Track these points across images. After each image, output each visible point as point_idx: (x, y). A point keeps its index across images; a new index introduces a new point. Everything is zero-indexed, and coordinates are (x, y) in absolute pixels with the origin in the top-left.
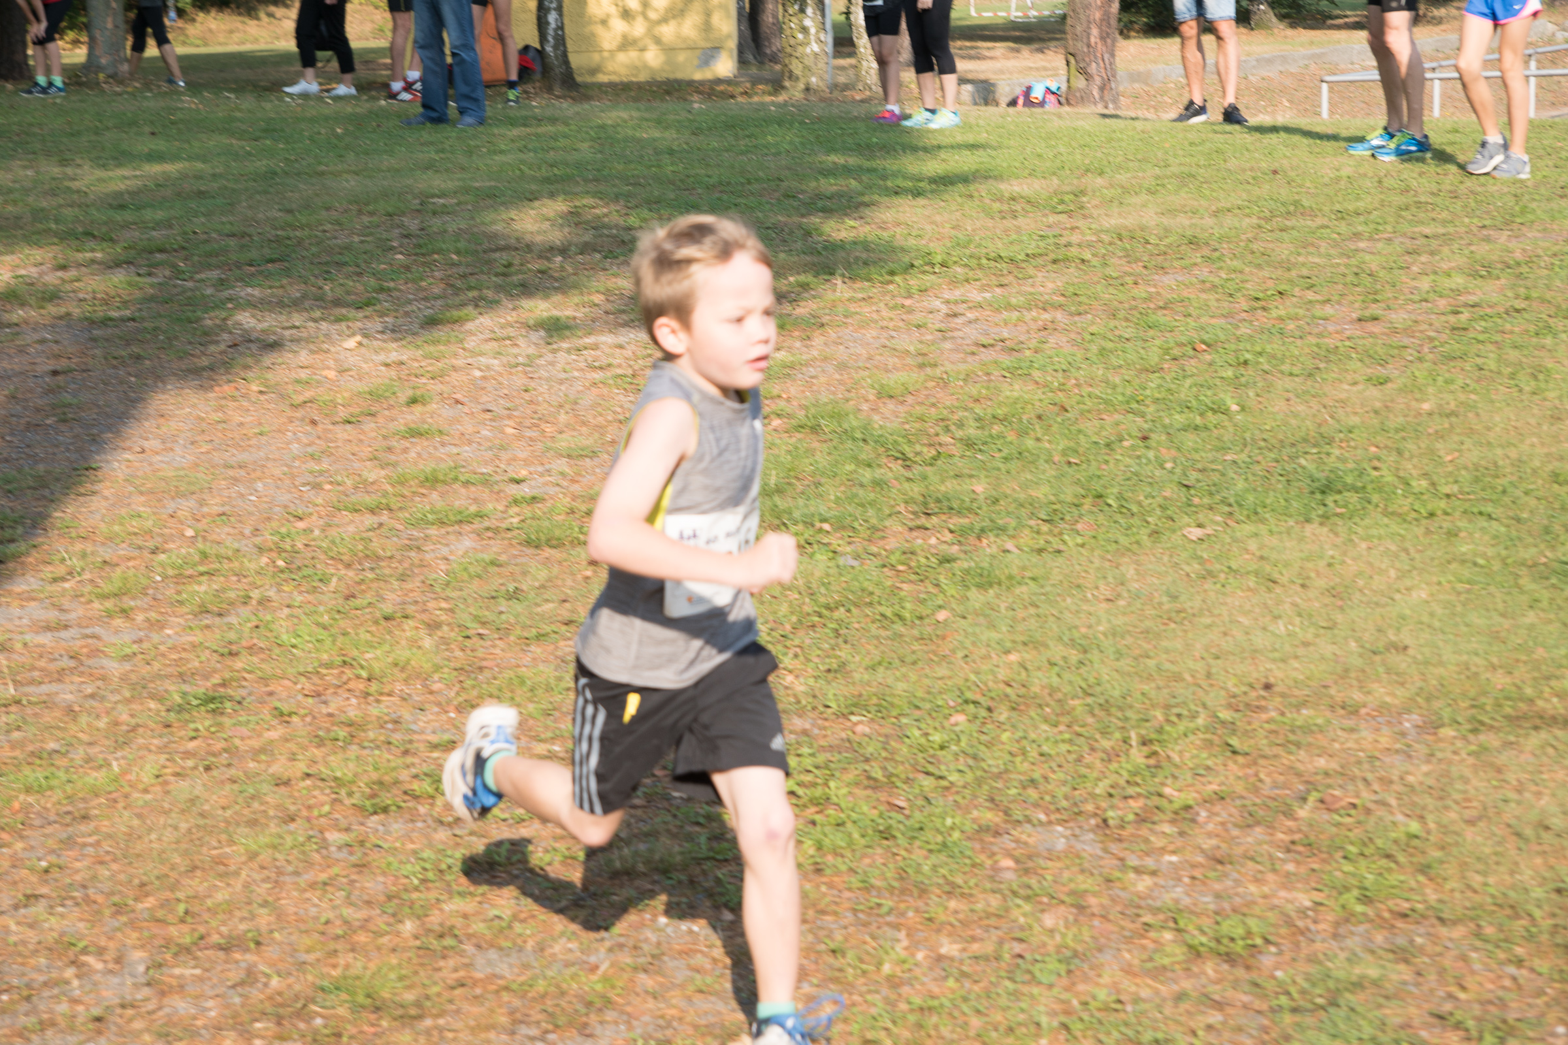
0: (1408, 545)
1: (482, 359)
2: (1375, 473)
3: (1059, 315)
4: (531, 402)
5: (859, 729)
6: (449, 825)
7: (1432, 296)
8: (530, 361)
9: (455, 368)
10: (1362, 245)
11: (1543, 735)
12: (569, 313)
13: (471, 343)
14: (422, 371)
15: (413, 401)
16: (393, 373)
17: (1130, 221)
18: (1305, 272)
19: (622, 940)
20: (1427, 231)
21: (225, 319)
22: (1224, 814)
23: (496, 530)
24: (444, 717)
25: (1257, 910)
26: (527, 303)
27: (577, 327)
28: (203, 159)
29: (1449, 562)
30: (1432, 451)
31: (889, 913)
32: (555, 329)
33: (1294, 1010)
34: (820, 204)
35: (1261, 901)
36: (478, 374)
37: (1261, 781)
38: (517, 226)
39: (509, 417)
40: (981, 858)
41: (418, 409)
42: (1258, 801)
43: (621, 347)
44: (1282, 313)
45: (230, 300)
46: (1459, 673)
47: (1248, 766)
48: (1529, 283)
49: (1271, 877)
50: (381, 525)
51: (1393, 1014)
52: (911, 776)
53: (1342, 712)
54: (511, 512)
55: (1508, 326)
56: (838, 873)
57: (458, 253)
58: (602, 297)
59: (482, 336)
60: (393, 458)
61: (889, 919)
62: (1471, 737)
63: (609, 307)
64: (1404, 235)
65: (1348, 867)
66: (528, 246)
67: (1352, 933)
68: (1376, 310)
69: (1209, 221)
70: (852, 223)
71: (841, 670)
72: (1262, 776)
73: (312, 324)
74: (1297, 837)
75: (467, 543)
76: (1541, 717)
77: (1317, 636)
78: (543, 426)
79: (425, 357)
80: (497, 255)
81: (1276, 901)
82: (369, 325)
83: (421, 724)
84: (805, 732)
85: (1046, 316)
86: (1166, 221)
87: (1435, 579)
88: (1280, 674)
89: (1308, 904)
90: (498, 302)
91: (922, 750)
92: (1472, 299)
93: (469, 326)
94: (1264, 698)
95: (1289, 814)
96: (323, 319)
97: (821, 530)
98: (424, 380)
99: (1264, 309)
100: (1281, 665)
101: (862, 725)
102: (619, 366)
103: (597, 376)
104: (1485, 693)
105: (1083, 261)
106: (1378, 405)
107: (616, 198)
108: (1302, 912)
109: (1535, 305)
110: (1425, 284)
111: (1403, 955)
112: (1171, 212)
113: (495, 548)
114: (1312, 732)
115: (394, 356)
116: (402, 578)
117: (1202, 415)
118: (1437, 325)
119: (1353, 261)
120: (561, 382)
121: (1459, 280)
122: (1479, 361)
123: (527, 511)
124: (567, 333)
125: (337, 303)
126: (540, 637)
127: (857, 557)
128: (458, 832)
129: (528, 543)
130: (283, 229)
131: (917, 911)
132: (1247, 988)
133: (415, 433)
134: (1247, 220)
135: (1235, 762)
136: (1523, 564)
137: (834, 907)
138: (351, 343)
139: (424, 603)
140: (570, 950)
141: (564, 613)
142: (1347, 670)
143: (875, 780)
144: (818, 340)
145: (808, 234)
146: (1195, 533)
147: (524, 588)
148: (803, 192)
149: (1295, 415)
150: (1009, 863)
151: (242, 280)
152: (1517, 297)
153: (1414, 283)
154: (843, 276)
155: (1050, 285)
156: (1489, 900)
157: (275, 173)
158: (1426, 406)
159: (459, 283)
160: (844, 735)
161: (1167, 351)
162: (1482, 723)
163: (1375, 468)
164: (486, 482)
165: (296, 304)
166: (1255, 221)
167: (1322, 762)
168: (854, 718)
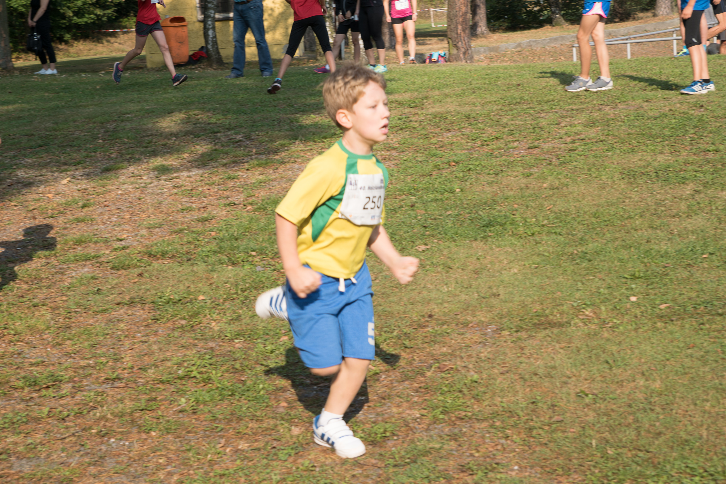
0: (516, 249)
1: (124, 186)
2: (512, 217)
3: (394, 153)
4: (140, 204)
5: (237, 345)
6: (27, 401)
7: (564, 136)
8: (146, 186)
9: (110, 191)
10: (543, 115)
11: (547, 331)
12: (170, 163)
13: (121, 179)
14: (94, 192)
15: (85, 206)
16: (80, 194)
17: (442, 110)
18: (512, 128)
19: (89, 451)
20: (575, 107)
21: (10, 173)
22: (393, 376)
23: (101, 263)
24: (44, 350)
25: (393, 420)
26: (153, 160)
27: (172, 169)
28: (28, 102)
29: (533, 255)
30: (541, 205)
31: (220, 431)
32: (163, 170)
33: (395, 466)
34: (303, 108)
35: (397, 415)
36: (120, 192)
37: (414, 360)
38: (158, 125)
39: (128, 211)
40: (273, 403)
41: (85, 209)
42: (410, 369)
43: (190, 177)
44: (494, 147)
45: (15, 164)
46: (519, 305)
47: (411, 353)
48: (610, 128)
49: (405, 405)
50: (48, 263)
51: (441, 465)
52: (253, 366)
53: (461, 326)
54: (112, 254)
55: (594, 148)
56: (204, 413)
57: (128, 138)
58: (188, 155)
59: (128, 175)
60: (66, 232)
61: (220, 434)
62: (515, 334)
63: (190, 159)
64: (564, 110)
65: (441, 398)
66: (161, 133)
67: (435, 428)
68: (537, 143)
69: (479, 108)
70: (313, 116)
71: (238, 318)
72: (415, 358)
73: (50, 174)
74: (422, 385)
75: (86, 269)
76: (550, 324)
77: (461, 292)
78: (142, 214)
79: (98, 186)
80: (147, 138)
81: (404, 415)
82: (77, 173)
83: (32, 354)
84: (212, 349)
85: (388, 153)
86: (459, 109)
87: (523, 263)
88: (437, 310)
89: (418, 416)
90: (139, 160)
91: (262, 353)
92: (583, 136)
93: (124, 171)
94: (428, 321)
95: (423, 375)
96: (56, 171)
97: (251, 256)
98: (94, 196)
99: (487, 145)
100: (439, 306)
101: (238, 343)
102: (187, 186)
103: (175, 190)
104: (528, 314)
105: (414, 128)
106: (523, 186)
107: (209, 111)
108: (415, 420)
109: (610, 138)
110: (563, 131)
111: (454, 437)
112: (463, 105)
113: (97, 271)
114: (444, 336)
115: (84, 186)
116: (49, 287)
117: (442, 194)
118: (563, 149)
119: (536, 122)
120: (158, 194)
121: (579, 128)
122: (575, 164)
123: (119, 253)
124: (167, 172)
125: (65, 163)
126: (103, 311)
127: (264, 266)
128: (29, 404)
129: (113, 268)
130: (51, 131)
131: (234, 429)
132: (377, 457)
133: (79, 221)
134: (496, 107)
135: (405, 352)
136: (566, 254)
137: (195, 430)
138: (65, 181)
139: (55, 298)
140: (62, 457)
141: (119, 300)
142: (468, 307)
143: (236, 369)
144: (281, 169)
145: (292, 122)
146: (423, 247)
147: (104, 288)
148: (297, 104)
149: (484, 192)
150: (285, 404)
151: (24, 155)
152: (603, 134)
153: (559, 131)
154: (301, 140)
155: (395, 140)
156: (502, 409)
157: (58, 107)
158: (545, 185)
159: (123, 152)
160: (229, 349)
161: (436, 167)
162: (522, 328)
163: (513, 215)
164: (106, 241)
165: (46, 165)
166: (500, 107)
167: (445, 349)
168: (236, 341)
